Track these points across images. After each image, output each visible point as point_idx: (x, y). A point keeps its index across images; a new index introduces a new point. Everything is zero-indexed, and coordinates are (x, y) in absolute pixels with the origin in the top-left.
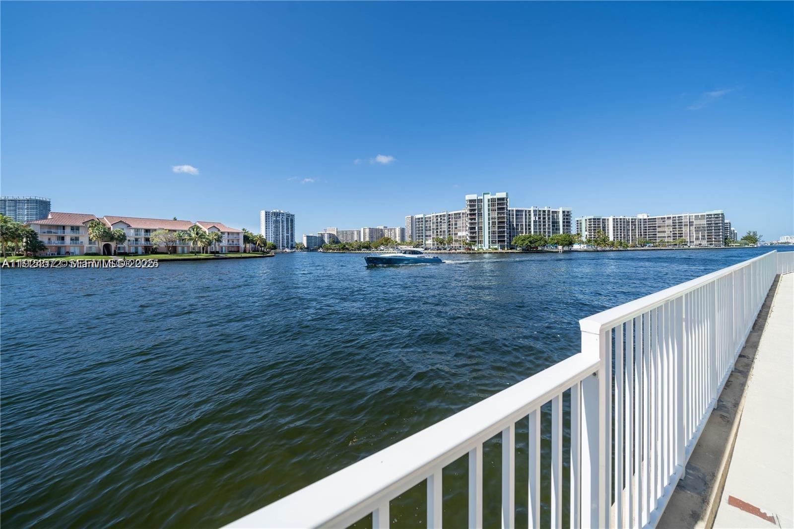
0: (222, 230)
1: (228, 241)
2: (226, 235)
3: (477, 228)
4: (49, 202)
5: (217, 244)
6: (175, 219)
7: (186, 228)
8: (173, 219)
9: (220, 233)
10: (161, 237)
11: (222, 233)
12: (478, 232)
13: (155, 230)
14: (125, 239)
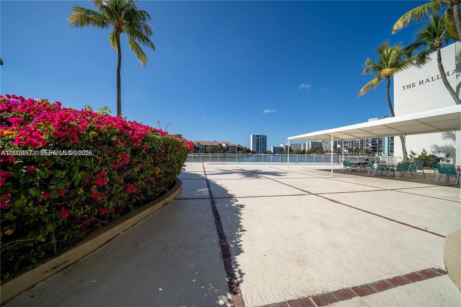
0: (229, 145)
1: (232, 150)
2: (231, 147)
3: (377, 141)
4: (181, 135)
5: (227, 151)
6: (215, 141)
7: (217, 145)
8: (214, 141)
9: (228, 147)
10: (209, 148)
11: (229, 146)
12: (379, 144)
13: (208, 146)
14: (199, 149)
